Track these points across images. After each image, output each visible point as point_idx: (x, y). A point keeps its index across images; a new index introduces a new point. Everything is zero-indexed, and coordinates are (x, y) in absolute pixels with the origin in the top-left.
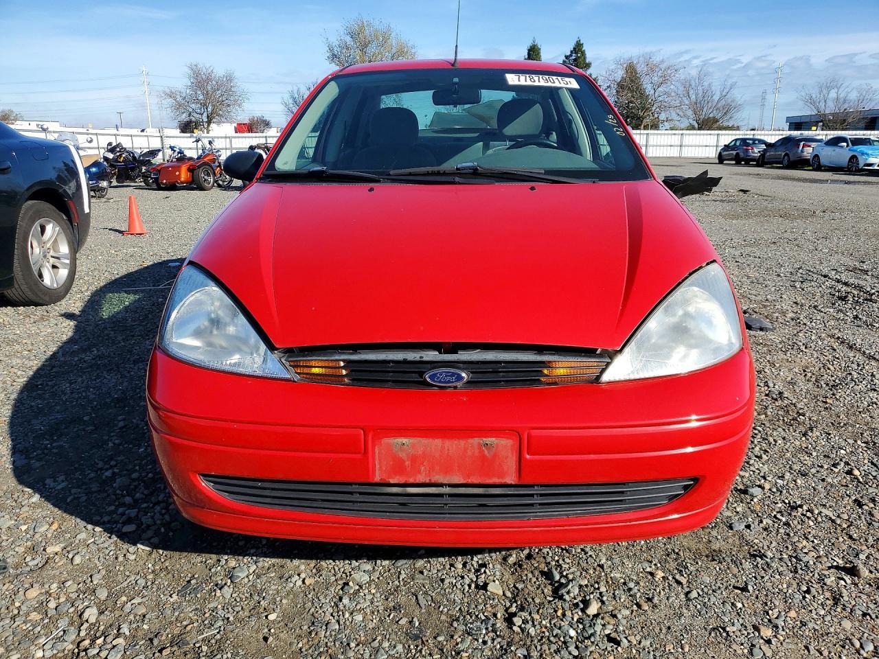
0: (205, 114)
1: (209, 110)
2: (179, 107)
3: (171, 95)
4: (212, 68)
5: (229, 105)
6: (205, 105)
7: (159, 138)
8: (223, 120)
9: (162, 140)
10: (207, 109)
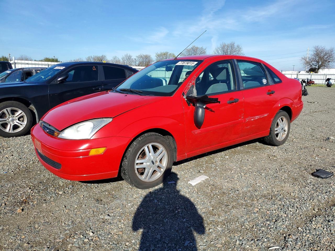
0: (318, 66)
1: (319, 64)
2: (307, 63)
3: (305, 59)
4: (324, 47)
5: (329, 62)
6: (318, 62)
7: (296, 75)
8: (325, 67)
9: (297, 76)
10: (319, 63)
